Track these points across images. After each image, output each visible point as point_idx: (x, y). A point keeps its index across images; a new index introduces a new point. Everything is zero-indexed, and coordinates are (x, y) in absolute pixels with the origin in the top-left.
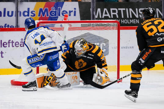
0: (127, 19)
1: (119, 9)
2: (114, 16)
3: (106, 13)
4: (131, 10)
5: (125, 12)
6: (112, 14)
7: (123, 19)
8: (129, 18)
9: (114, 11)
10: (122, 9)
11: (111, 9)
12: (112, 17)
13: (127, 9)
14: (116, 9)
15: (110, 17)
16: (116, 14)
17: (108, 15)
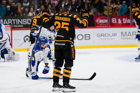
0: (17, 25)
1: (13, 20)
2: (10, 23)
3: (6, 22)
4: (19, 20)
5: (15, 21)
6: (9, 22)
7: (14, 25)
8: (18, 25)
9: (10, 21)
10: (14, 20)
11: (9, 20)
12: (9, 24)
13: (17, 20)
14: (11, 20)
15: (7, 24)
16: (11, 22)
17: (7, 23)
